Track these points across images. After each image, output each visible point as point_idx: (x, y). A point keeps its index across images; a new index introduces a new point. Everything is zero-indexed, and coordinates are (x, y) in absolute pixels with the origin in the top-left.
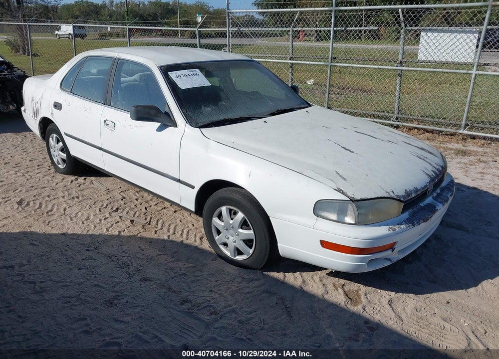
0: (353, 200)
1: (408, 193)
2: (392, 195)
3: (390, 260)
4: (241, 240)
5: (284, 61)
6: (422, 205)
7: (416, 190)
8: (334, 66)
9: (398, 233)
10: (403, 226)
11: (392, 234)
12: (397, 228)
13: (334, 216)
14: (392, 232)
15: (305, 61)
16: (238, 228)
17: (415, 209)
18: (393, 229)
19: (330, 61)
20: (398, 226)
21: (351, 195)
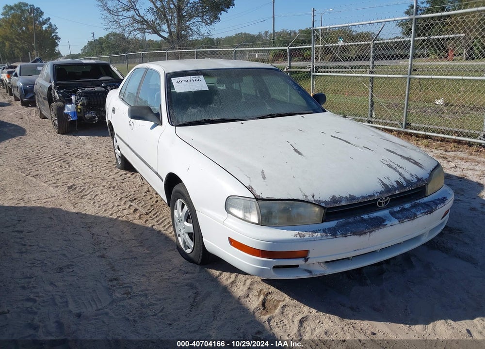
0: (257, 199)
1: (334, 200)
2: (310, 199)
3: (310, 272)
4: (186, 232)
5: (363, 75)
6: (366, 217)
7: (352, 198)
8: (415, 78)
9: (307, 241)
10: (319, 235)
11: (299, 239)
12: (307, 235)
13: (240, 213)
14: (298, 237)
15: (384, 74)
16: (184, 221)
17: (351, 220)
18: (302, 235)
19: (409, 73)
20: (310, 233)
21: (258, 193)
